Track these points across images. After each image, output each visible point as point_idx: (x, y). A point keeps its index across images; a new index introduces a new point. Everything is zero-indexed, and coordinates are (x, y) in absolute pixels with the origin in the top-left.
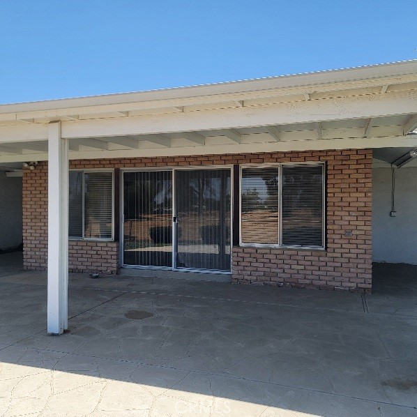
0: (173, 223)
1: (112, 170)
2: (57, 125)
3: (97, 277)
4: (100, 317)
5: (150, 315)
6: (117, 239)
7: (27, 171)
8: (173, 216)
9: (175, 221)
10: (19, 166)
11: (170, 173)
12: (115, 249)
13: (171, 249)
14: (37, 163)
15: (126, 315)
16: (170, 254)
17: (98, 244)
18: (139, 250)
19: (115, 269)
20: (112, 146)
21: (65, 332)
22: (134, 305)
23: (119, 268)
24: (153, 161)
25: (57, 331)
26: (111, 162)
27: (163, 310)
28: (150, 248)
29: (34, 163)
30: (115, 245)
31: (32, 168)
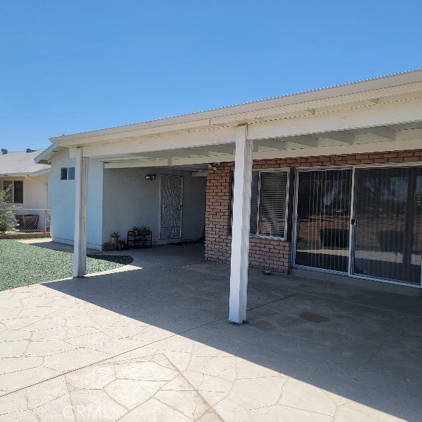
0: (351, 225)
1: (287, 170)
2: (244, 127)
3: (269, 274)
4: (276, 313)
5: (326, 319)
6: (289, 239)
7: (210, 172)
8: (351, 218)
9: (353, 223)
10: (204, 167)
11: (350, 171)
12: (288, 249)
13: (347, 253)
14: (219, 164)
15: (301, 316)
16: (346, 258)
17: (272, 242)
18: (312, 251)
19: (287, 268)
20: (290, 145)
21: (244, 322)
22: (308, 307)
23: (291, 267)
24: (331, 159)
25: (237, 321)
26: (287, 161)
27: (339, 316)
28: (323, 250)
29: (217, 164)
30: (287, 244)
31: (215, 169)
